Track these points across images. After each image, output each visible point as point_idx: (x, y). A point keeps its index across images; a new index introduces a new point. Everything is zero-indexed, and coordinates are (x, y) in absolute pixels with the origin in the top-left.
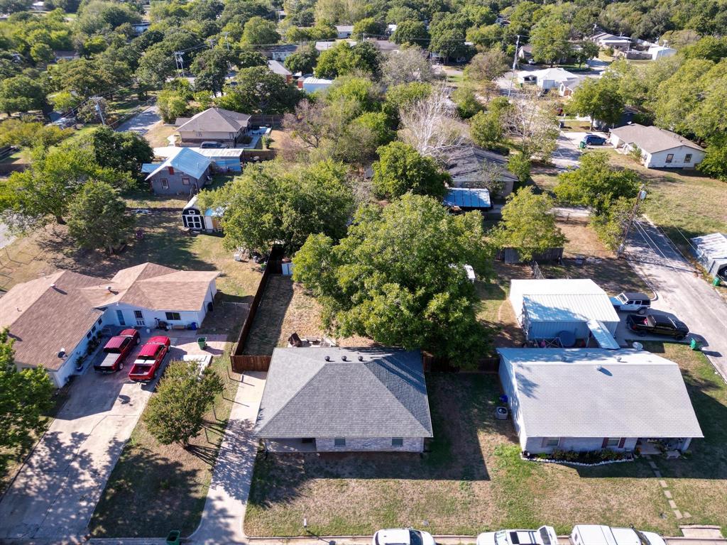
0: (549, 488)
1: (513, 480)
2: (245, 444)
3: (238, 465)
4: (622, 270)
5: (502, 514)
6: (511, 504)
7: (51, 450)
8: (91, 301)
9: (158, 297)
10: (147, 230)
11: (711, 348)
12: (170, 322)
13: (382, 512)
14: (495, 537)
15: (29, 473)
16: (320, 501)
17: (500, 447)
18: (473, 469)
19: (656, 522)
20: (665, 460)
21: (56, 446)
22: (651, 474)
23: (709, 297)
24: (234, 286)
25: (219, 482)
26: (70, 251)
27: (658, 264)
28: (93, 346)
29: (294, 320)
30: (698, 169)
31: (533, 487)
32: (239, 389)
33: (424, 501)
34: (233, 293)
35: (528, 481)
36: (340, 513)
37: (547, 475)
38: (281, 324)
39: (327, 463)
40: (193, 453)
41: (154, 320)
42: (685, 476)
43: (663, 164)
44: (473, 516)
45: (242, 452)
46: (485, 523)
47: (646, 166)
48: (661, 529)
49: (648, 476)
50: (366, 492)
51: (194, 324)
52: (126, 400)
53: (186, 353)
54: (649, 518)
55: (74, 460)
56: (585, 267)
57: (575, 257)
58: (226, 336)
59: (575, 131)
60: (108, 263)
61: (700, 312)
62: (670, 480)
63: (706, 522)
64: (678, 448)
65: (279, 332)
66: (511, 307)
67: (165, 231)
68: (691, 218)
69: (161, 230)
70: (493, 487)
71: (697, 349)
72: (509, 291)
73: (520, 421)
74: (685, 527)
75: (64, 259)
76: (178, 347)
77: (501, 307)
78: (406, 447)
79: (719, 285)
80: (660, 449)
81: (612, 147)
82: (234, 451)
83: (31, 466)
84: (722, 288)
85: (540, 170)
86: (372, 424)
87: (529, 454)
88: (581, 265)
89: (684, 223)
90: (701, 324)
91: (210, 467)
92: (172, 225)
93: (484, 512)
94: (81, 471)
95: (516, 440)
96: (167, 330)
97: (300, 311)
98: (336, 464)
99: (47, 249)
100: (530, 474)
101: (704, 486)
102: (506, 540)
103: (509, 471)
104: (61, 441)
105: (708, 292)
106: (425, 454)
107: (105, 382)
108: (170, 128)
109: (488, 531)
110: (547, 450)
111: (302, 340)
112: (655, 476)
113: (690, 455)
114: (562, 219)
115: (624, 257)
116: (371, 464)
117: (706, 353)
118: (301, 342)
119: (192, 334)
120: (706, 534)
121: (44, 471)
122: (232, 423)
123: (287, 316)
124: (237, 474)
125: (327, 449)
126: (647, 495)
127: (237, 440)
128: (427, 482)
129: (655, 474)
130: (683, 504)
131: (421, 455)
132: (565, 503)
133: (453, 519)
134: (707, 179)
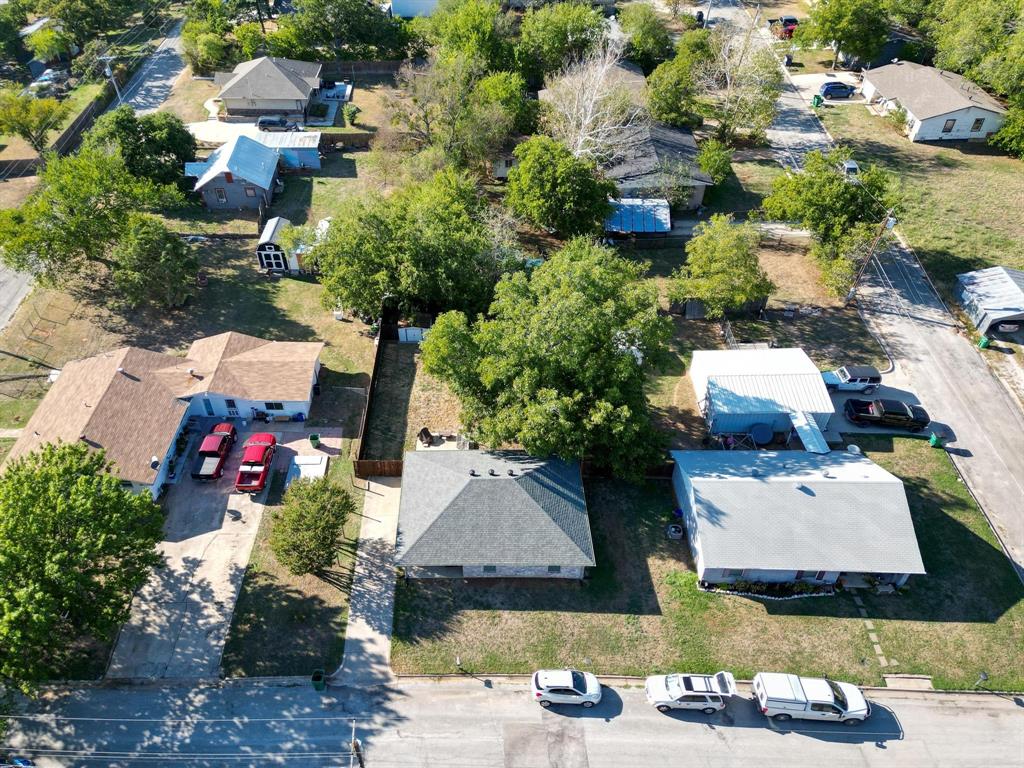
0: (729, 624)
1: (687, 614)
2: (381, 568)
3: (378, 595)
4: (851, 326)
5: (674, 653)
6: (684, 643)
7: (162, 579)
8: (171, 388)
9: (253, 382)
10: (211, 270)
11: (958, 445)
12: (271, 411)
13: (540, 648)
14: (666, 681)
15: (144, 607)
16: (471, 635)
17: (672, 574)
18: (641, 600)
19: (855, 669)
20: (876, 596)
21: (167, 575)
22: (856, 614)
23: (969, 366)
24: (339, 358)
25: (358, 614)
26: (116, 305)
27: (904, 315)
28: (182, 446)
29: (420, 407)
30: (991, 143)
31: (710, 623)
32: (366, 499)
33: (585, 636)
34: (341, 369)
35: (704, 616)
36: (494, 649)
37: (727, 609)
38: (406, 413)
39: (476, 591)
40: (325, 580)
41: (250, 410)
42: (898, 616)
43: (938, 134)
44: (641, 654)
45: (380, 579)
46: (655, 663)
47: (912, 138)
48: (861, 677)
49: (851, 616)
50: (521, 625)
51: (300, 414)
52: (237, 516)
53: (296, 453)
54: (847, 665)
55: (192, 592)
56: (798, 323)
57: (783, 306)
58: (341, 429)
59: (808, 73)
60: (171, 324)
61: (952, 391)
62: (878, 621)
63: (915, 671)
64: (893, 581)
65: (405, 424)
66: (690, 386)
67: (236, 273)
68: (966, 233)
69: (230, 272)
70: (663, 622)
71: (938, 446)
72: (689, 362)
73: (698, 544)
74: (890, 676)
75: (110, 316)
76: (285, 445)
77: (677, 387)
78: (563, 574)
79: (988, 347)
80: (869, 582)
81: (864, 101)
82: (370, 577)
83: (143, 598)
84: (991, 352)
85: (748, 153)
86: (526, 551)
87: (706, 585)
88: (792, 318)
89: (953, 243)
90: (950, 408)
91: (346, 597)
92: (244, 262)
93: (654, 650)
94: (203, 604)
95: (693, 567)
96: (267, 422)
97: (427, 394)
98: (486, 592)
99: (84, 302)
100: (708, 608)
101: (920, 629)
102: (679, 685)
103: (682, 603)
104: (172, 569)
105: (970, 358)
106: (585, 581)
107: (206, 492)
108: (203, 84)
109: (658, 673)
110: (729, 580)
111: (433, 434)
112: (858, 615)
113: (907, 591)
114: (771, 243)
115: (853, 303)
116: (524, 592)
117: (950, 451)
118: (432, 437)
119: (299, 427)
120: (913, 684)
121: (160, 605)
122: (364, 543)
123: (412, 403)
124: (378, 605)
125: (475, 575)
126: (848, 637)
127: (372, 564)
128: (588, 616)
129: (859, 612)
130: (891, 649)
131: (581, 581)
132: (747, 643)
133: (618, 657)
134: (1004, 159)
